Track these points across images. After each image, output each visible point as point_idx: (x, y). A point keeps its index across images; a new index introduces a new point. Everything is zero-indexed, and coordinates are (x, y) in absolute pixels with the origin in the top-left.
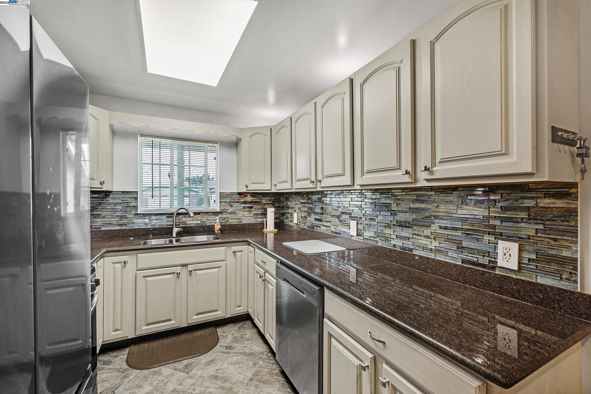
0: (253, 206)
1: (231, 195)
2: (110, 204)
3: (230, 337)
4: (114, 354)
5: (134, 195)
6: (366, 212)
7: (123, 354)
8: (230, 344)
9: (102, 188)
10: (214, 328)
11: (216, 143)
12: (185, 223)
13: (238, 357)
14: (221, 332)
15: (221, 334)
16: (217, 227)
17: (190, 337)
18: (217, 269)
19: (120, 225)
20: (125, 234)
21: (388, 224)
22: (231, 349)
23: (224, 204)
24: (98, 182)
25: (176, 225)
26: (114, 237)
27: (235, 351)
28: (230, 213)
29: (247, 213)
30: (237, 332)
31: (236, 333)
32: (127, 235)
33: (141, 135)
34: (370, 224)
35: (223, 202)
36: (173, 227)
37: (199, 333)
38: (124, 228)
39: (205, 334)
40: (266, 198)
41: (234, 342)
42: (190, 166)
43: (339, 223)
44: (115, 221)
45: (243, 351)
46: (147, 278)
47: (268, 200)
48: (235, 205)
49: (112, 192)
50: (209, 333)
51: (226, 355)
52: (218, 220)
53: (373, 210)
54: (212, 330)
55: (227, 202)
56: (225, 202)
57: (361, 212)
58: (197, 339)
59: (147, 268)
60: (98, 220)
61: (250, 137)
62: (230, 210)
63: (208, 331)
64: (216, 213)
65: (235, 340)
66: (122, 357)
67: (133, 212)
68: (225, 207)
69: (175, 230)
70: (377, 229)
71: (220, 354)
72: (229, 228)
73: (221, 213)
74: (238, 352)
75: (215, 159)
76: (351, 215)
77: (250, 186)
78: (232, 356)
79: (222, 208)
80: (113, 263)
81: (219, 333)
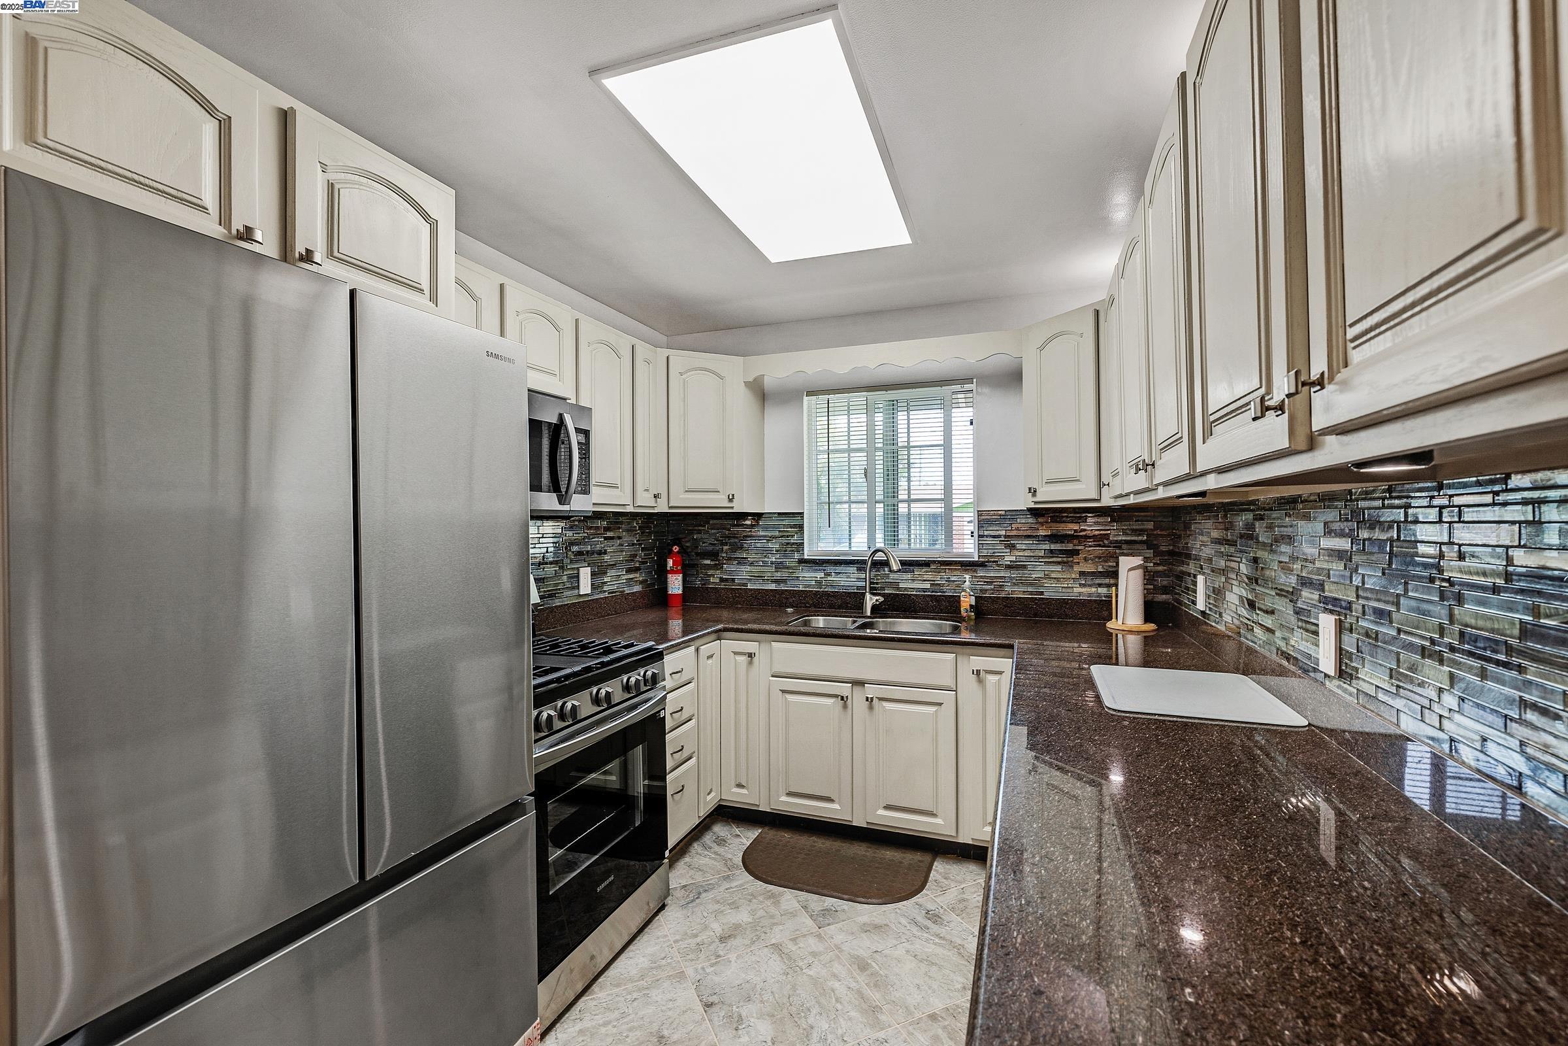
0: (1080, 548)
1: (1009, 517)
2: (760, 538)
3: (952, 895)
4: (737, 831)
5: (795, 520)
6: (1363, 583)
7: (748, 836)
8: (942, 911)
9: (732, 508)
10: (927, 858)
11: (969, 380)
12: (895, 585)
13: (939, 950)
14: (941, 874)
15: (939, 877)
16: (967, 601)
17: (868, 854)
18: (933, 709)
19: (776, 581)
20: (784, 601)
21: (1433, 642)
22: (935, 922)
23: (990, 541)
24: (723, 497)
25: (871, 588)
26: (766, 604)
27: (942, 931)
28: (1009, 567)
29: (1059, 568)
30: (976, 889)
31: (973, 890)
32: (786, 603)
33: (810, 393)
34: (1377, 635)
35: (987, 536)
36: (865, 593)
37: (890, 854)
38: (783, 587)
39: (901, 863)
40: (1125, 526)
41: (953, 910)
42: (908, 447)
43: (1293, 619)
44: (769, 572)
45: (959, 941)
46: (790, 697)
47: (1133, 530)
48: (1021, 544)
49: (763, 514)
50: (910, 864)
51: (915, 930)
52: (967, 583)
53: (1384, 574)
54: (921, 859)
55: (999, 536)
56: (994, 537)
57: (1351, 582)
58: (877, 865)
59: (787, 673)
60: (743, 568)
61: (1042, 348)
62: (1009, 558)
63: (911, 857)
64: (968, 566)
65: (961, 906)
66: (744, 841)
67: (797, 556)
68: (993, 551)
69: (870, 601)
70: (1398, 661)
71: (904, 921)
72: (1005, 606)
73: (982, 565)
74: (948, 937)
75: (972, 423)
76: (1323, 591)
77: (1042, 489)
78: (927, 940)
79: (985, 553)
80: (735, 653)
81: (933, 873)
